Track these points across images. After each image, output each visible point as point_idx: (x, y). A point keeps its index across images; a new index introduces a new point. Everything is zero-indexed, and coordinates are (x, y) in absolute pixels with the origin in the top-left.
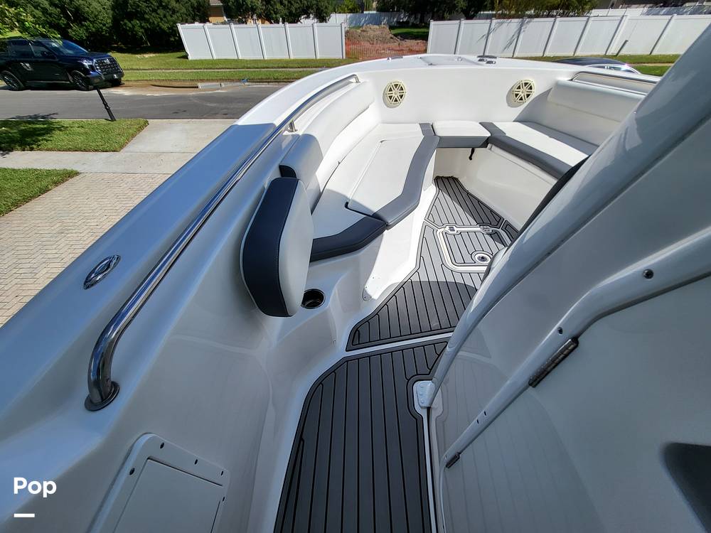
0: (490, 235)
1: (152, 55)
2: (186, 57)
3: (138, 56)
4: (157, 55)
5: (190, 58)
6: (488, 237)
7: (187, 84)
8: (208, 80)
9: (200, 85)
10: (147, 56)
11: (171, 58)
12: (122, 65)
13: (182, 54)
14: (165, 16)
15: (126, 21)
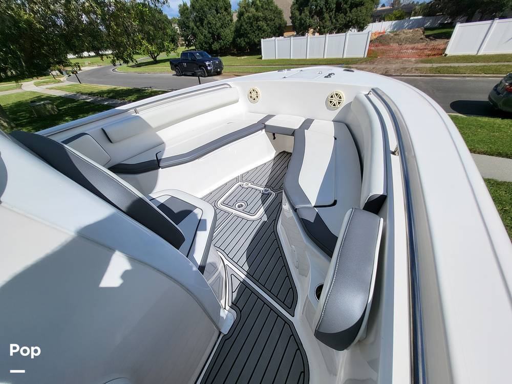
0: (263, 194)
1: (246, 57)
2: (261, 58)
3: (239, 58)
4: (248, 57)
5: (263, 58)
6: (261, 194)
10: (243, 58)
12: (224, 64)
13: (259, 56)
14: (258, 35)
15: (238, 39)
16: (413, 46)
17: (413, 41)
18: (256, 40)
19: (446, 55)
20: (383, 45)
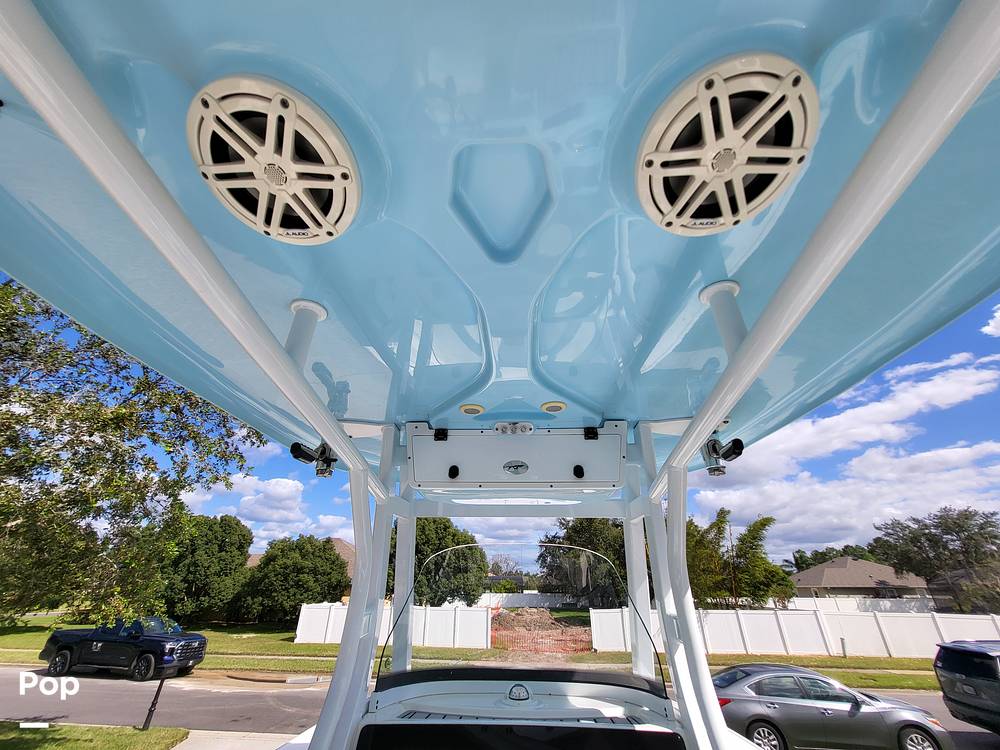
1: (252, 635)
2: (292, 639)
3: (235, 636)
4: (259, 635)
5: (296, 641)
7: (274, 676)
8: (304, 672)
9: (290, 678)
10: (245, 636)
11: (272, 639)
12: (209, 647)
13: (290, 635)
14: (294, 595)
15: (249, 598)
16: (545, 633)
17: (542, 627)
18: (287, 605)
19: (596, 651)
20: (505, 629)
